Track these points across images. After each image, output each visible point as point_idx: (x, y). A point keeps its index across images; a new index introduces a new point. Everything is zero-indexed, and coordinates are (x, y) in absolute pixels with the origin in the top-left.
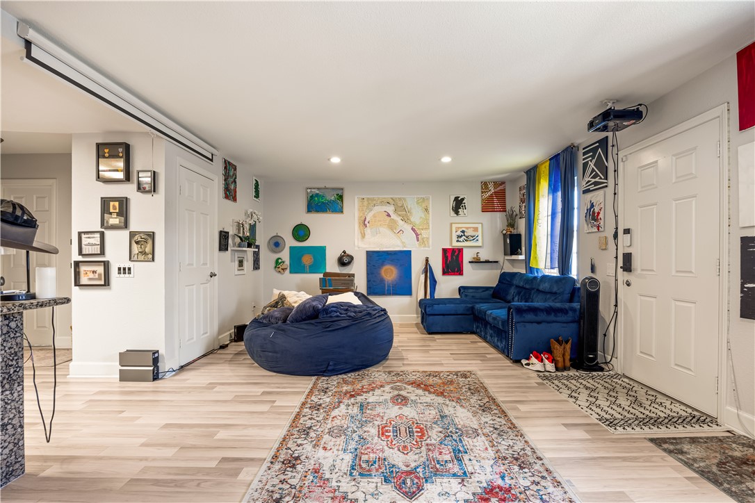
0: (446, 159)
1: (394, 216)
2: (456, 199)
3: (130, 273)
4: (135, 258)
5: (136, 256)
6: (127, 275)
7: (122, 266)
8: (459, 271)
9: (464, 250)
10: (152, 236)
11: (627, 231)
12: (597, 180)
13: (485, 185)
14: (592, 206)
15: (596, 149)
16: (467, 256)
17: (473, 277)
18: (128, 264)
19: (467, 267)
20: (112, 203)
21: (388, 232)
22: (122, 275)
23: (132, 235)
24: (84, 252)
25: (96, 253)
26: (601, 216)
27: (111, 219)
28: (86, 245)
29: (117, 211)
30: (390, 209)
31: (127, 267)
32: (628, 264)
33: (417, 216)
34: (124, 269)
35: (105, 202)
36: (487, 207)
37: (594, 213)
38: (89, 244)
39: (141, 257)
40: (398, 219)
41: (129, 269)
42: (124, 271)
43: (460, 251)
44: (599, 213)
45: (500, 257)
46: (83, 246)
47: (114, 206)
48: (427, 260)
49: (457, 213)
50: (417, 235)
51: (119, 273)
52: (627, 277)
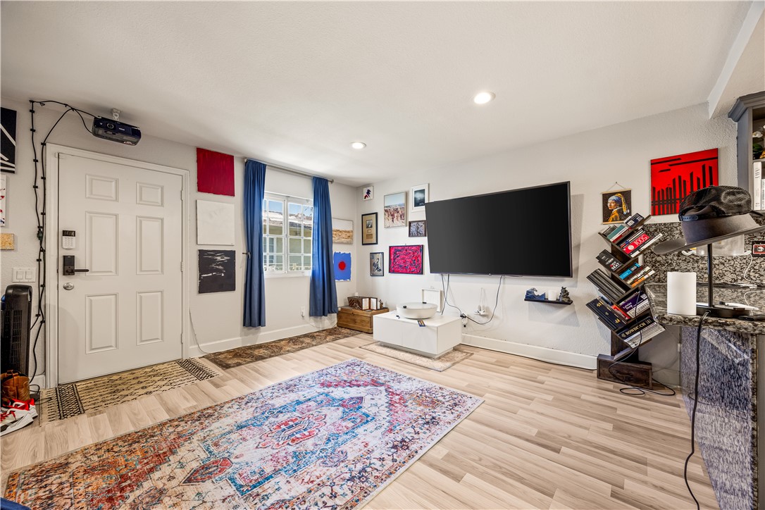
52: (65, 280)
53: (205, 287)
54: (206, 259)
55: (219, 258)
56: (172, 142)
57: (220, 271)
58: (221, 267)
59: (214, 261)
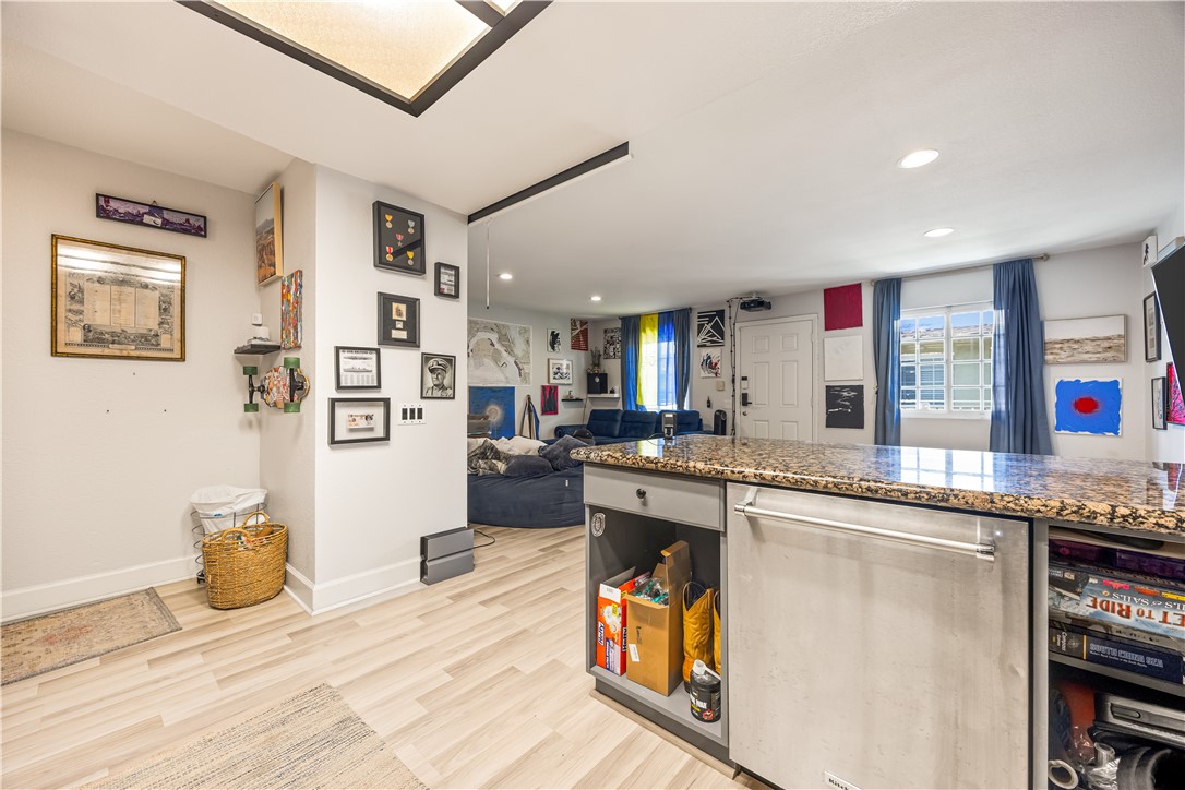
0: (596, 298)
1: (498, 346)
2: (553, 332)
3: (420, 417)
4: (429, 395)
5: (430, 391)
6: (416, 421)
7: (408, 408)
8: (554, 411)
9: (559, 388)
10: (450, 360)
11: (744, 379)
12: (714, 339)
13: (574, 322)
14: (709, 357)
15: (714, 316)
16: (562, 393)
17: (566, 415)
18: (417, 403)
19: (561, 405)
20: (395, 305)
21: (492, 364)
22: (409, 421)
23: (426, 357)
24: (343, 384)
25: (370, 385)
26: (718, 366)
27: (393, 331)
28: (345, 371)
29: (404, 318)
30: (494, 337)
31: (416, 408)
32: (745, 401)
33: (519, 348)
34: (412, 411)
35: (386, 301)
36: (576, 346)
37: (711, 363)
38: (353, 370)
39: (438, 393)
40: (502, 349)
41: (420, 411)
42: (412, 414)
43: (556, 388)
44: (716, 364)
45: (583, 395)
46: (341, 371)
47: (398, 311)
48: (529, 399)
49: (553, 348)
50: (520, 369)
51: (405, 417)
52: (744, 409)
53: (833, 421)
54: (833, 394)
55: (845, 394)
56: (798, 294)
57: (847, 407)
58: (847, 403)
59: (841, 397)
